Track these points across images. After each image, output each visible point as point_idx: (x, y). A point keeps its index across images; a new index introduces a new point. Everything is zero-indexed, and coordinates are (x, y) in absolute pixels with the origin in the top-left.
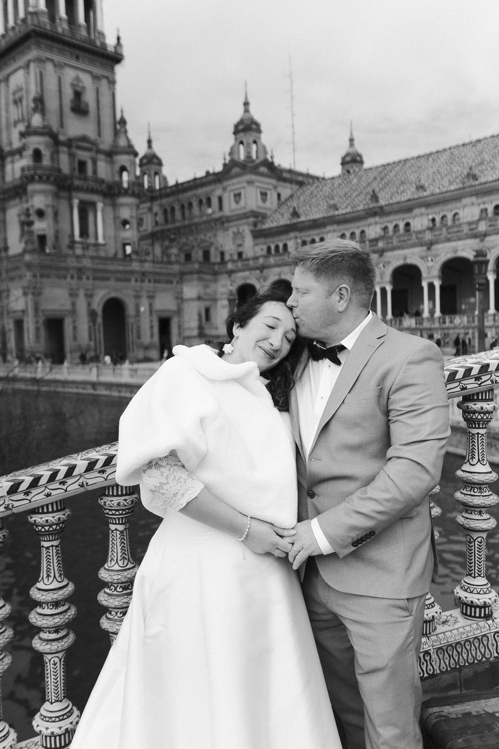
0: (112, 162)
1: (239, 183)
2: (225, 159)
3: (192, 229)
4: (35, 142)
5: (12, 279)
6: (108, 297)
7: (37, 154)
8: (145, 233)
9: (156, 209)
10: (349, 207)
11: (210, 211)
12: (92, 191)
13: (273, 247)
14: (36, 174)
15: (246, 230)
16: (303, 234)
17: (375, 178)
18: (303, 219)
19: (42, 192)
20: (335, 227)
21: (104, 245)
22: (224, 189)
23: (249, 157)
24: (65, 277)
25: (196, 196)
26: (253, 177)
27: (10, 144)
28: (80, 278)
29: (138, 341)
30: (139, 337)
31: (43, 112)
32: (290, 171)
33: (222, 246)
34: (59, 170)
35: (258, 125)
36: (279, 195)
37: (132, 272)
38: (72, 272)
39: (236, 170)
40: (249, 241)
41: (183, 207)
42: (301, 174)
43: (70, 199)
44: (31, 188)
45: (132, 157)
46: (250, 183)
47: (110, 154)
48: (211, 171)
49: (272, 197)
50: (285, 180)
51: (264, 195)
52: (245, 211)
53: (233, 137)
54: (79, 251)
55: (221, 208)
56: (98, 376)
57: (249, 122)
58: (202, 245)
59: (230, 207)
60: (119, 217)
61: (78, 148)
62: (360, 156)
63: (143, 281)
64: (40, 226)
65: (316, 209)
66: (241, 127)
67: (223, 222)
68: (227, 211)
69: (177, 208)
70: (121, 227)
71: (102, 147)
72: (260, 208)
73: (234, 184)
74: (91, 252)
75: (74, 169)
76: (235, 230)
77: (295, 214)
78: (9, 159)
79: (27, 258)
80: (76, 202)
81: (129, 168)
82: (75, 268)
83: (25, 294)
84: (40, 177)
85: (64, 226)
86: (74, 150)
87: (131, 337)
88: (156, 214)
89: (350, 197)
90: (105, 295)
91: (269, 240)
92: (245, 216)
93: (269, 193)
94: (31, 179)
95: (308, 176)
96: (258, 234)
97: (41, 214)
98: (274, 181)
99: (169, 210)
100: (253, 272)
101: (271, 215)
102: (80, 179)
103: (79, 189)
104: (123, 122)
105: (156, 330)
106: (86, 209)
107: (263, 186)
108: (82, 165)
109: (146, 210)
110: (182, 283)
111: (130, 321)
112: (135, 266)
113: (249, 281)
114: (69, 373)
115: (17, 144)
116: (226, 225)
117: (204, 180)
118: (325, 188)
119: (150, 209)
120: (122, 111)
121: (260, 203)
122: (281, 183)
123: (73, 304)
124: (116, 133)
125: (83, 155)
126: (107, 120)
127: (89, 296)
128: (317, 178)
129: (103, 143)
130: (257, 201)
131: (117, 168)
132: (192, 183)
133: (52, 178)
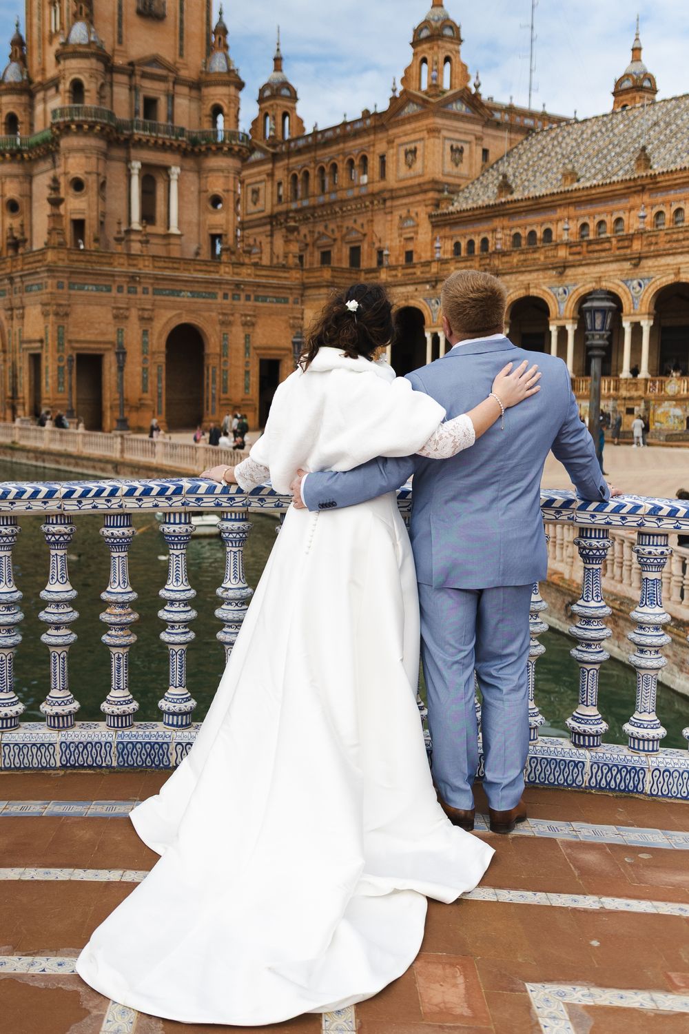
0: (200, 99)
1: (414, 131)
2: (394, 91)
3: (332, 210)
4: (77, 68)
5: (28, 289)
6: (177, 322)
7: (77, 89)
8: (261, 215)
9: (280, 174)
10: (600, 177)
11: (364, 179)
12: (164, 148)
13: (463, 244)
14: (72, 121)
15: (422, 213)
16: (518, 221)
17: (656, 124)
18: (516, 196)
19: (82, 150)
20: (571, 211)
21: (179, 236)
22: (390, 142)
23: (435, 86)
24: (109, 290)
25: (345, 154)
26: (439, 121)
27: (43, 70)
28: (132, 291)
29: (223, 396)
30: (225, 391)
31: (90, 20)
32: (510, 109)
33: (380, 241)
34: (111, 115)
35: (455, 29)
36: (485, 152)
37: (219, 283)
38: (121, 280)
39: (411, 109)
40: (425, 233)
41: (322, 170)
42: (532, 115)
43: (128, 161)
44: (65, 143)
45: (232, 90)
46: (434, 131)
47: (197, 86)
48: (372, 111)
49: (473, 155)
50: (498, 125)
51: (457, 152)
52: (421, 180)
53: (411, 50)
54: (136, 248)
55: (383, 175)
56: (122, 451)
57: (439, 24)
58: (320, 243)
59: (399, 173)
60: (206, 191)
61: (145, 75)
62: (651, 79)
63: (236, 297)
64: (75, 205)
65: (544, 179)
66: (425, 33)
67: (382, 199)
68: (392, 181)
69: (313, 173)
70: (210, 207)
71: (184, 73)
72: (449, 175)
73: (406, 134)
74: (156, 248)
75: (137, 113)
76: (403, 212)
77: (505, 187)
78: (40, 96)
79: (50, 256)
80: (136, 165)
81: (226, 110)
82: (125, 275)
83: (45, 314)
84: (79, 126)
85: (115, 206)
86: (137, 80)
87: (212, 389)
88: (280, 184)
89: (605, 157)
90: (170, 319)
91: (457, 231)
92: (421, 189)
93: (466, 147)
94: (64, 129)
95: (545, 117)
96: (441, 222)
97: (78, 185)
98: (478, 129)
99: (300, 176)
100: (420, 287)
101: (467, 187)
102: (145, 129)
103: (140, 144)
104: (222, 31)
105: (254, 379)
106: (151, 178)
107: (457, 136)
108: (150, 105)
109: (264, 177)
110: (303, 302)
111: (212, 362)
112: (225, 272)
113: (412, 303)
114: (85, 444)
115: (51, 72)
116: (388, 203)
117: (358, 126)
118: (568, 140)
119: (271, 175)
120: (221, 13)
121: (449, 167)
122: (490, 131)
123: (120, 331)
124: (210, 50)
125: (152, 88)
126: (195, 28)
127: (146, 320)
128: (559, 121)
129: (186, 66)
130: (443, 163)
131: (207, 109)
132: (338, 131)
133: (98, 128)
